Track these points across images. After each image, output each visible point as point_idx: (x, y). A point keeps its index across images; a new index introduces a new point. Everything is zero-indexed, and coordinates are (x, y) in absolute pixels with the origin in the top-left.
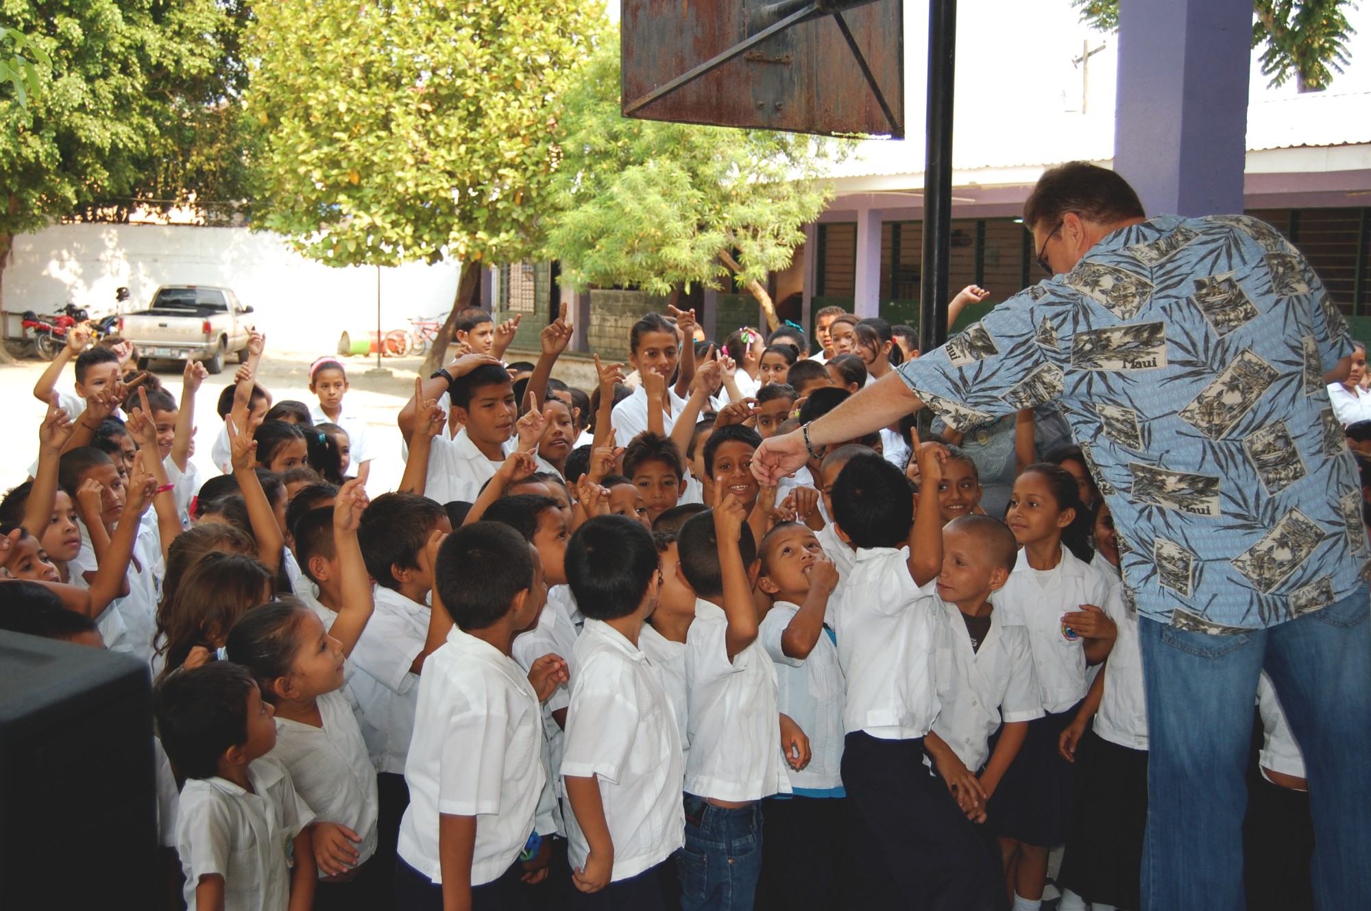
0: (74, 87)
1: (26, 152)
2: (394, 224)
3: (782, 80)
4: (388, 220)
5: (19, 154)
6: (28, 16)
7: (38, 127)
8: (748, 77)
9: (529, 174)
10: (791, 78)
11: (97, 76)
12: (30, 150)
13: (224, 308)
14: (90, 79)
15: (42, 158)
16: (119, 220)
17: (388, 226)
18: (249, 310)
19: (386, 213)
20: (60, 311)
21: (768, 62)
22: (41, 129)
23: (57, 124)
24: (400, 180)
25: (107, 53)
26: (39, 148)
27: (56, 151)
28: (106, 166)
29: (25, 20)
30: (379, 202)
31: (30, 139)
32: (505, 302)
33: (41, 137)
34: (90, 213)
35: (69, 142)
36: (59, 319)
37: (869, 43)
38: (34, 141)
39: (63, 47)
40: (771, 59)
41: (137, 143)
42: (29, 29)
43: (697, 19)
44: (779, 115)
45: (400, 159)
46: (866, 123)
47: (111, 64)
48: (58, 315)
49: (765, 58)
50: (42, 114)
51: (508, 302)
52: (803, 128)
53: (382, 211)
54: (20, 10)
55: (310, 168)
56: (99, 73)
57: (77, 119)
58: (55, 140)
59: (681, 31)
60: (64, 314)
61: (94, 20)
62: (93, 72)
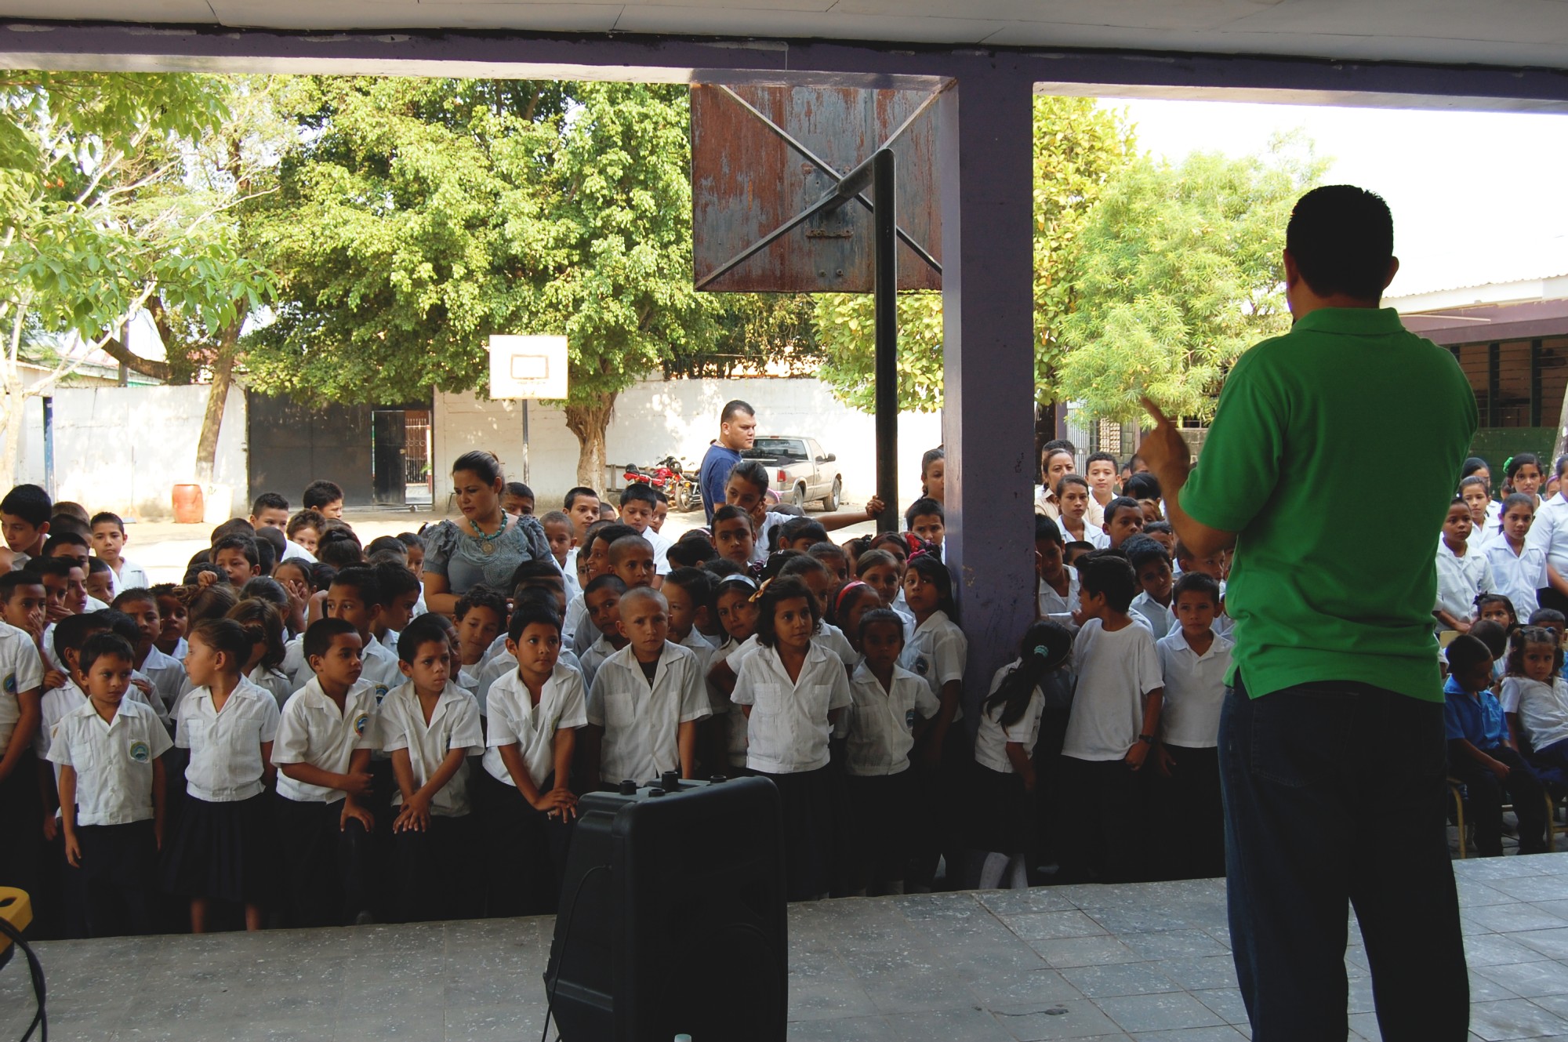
0: (647, 254)
1: (608, 316)
2: (926, 370)
3: (842, 253)
4: (919, 365)
5: (601, 319)
6: (605, 192)
7: (618, 291)
8: (810, 251)
9: (1051, 315)
10: (852, 249)
11: (670, 243)
12: (611, 314)
13: (805, 457)
14: (665, 246)
15: (621, 321)
16: (720, 374)
17: (918, 372)
18: (831, 459)
19: (918, 359)
20: (662, 463)
21: (830, 238)
22: (621, 293)
23: (636, 288)
24: (928, 326)
25: (678, 220)
26: (619, 312)
27: (633, 313)
28: (684, 326)
29: (604, 196)
30: (911, 349)
31: (611, 304)
32: (1095, 445)
33: (621, 301)
34: (696, 370)
35: (645, 303)
36: (659, 471)
37: (929, 214)
38: (614, 306)
39: (640, 218)
40: (832, 235)
41: (711, 302)
42: (609, 202)
43: (762, 209)
44: (840, 280)
45: (927, 306)
46: (927, 280)
47: (683, 230)
48: (660, 467)
49: (826, 234)
50: (621, 280)
51: (1098, 443)
52: (864, 289)
53: (913, 358)
54: (598, 187)
55: (846, 319)
56: (672, 239)
57: (652, 283)
58: (632, 304)
59: (747, 219)
60: (665, 466)
61: (665, 190)
62: (666, 240)
